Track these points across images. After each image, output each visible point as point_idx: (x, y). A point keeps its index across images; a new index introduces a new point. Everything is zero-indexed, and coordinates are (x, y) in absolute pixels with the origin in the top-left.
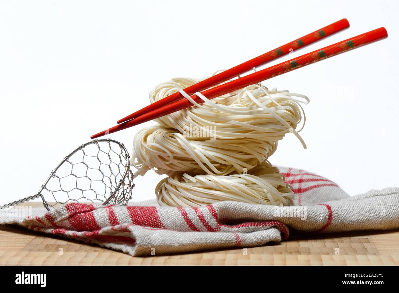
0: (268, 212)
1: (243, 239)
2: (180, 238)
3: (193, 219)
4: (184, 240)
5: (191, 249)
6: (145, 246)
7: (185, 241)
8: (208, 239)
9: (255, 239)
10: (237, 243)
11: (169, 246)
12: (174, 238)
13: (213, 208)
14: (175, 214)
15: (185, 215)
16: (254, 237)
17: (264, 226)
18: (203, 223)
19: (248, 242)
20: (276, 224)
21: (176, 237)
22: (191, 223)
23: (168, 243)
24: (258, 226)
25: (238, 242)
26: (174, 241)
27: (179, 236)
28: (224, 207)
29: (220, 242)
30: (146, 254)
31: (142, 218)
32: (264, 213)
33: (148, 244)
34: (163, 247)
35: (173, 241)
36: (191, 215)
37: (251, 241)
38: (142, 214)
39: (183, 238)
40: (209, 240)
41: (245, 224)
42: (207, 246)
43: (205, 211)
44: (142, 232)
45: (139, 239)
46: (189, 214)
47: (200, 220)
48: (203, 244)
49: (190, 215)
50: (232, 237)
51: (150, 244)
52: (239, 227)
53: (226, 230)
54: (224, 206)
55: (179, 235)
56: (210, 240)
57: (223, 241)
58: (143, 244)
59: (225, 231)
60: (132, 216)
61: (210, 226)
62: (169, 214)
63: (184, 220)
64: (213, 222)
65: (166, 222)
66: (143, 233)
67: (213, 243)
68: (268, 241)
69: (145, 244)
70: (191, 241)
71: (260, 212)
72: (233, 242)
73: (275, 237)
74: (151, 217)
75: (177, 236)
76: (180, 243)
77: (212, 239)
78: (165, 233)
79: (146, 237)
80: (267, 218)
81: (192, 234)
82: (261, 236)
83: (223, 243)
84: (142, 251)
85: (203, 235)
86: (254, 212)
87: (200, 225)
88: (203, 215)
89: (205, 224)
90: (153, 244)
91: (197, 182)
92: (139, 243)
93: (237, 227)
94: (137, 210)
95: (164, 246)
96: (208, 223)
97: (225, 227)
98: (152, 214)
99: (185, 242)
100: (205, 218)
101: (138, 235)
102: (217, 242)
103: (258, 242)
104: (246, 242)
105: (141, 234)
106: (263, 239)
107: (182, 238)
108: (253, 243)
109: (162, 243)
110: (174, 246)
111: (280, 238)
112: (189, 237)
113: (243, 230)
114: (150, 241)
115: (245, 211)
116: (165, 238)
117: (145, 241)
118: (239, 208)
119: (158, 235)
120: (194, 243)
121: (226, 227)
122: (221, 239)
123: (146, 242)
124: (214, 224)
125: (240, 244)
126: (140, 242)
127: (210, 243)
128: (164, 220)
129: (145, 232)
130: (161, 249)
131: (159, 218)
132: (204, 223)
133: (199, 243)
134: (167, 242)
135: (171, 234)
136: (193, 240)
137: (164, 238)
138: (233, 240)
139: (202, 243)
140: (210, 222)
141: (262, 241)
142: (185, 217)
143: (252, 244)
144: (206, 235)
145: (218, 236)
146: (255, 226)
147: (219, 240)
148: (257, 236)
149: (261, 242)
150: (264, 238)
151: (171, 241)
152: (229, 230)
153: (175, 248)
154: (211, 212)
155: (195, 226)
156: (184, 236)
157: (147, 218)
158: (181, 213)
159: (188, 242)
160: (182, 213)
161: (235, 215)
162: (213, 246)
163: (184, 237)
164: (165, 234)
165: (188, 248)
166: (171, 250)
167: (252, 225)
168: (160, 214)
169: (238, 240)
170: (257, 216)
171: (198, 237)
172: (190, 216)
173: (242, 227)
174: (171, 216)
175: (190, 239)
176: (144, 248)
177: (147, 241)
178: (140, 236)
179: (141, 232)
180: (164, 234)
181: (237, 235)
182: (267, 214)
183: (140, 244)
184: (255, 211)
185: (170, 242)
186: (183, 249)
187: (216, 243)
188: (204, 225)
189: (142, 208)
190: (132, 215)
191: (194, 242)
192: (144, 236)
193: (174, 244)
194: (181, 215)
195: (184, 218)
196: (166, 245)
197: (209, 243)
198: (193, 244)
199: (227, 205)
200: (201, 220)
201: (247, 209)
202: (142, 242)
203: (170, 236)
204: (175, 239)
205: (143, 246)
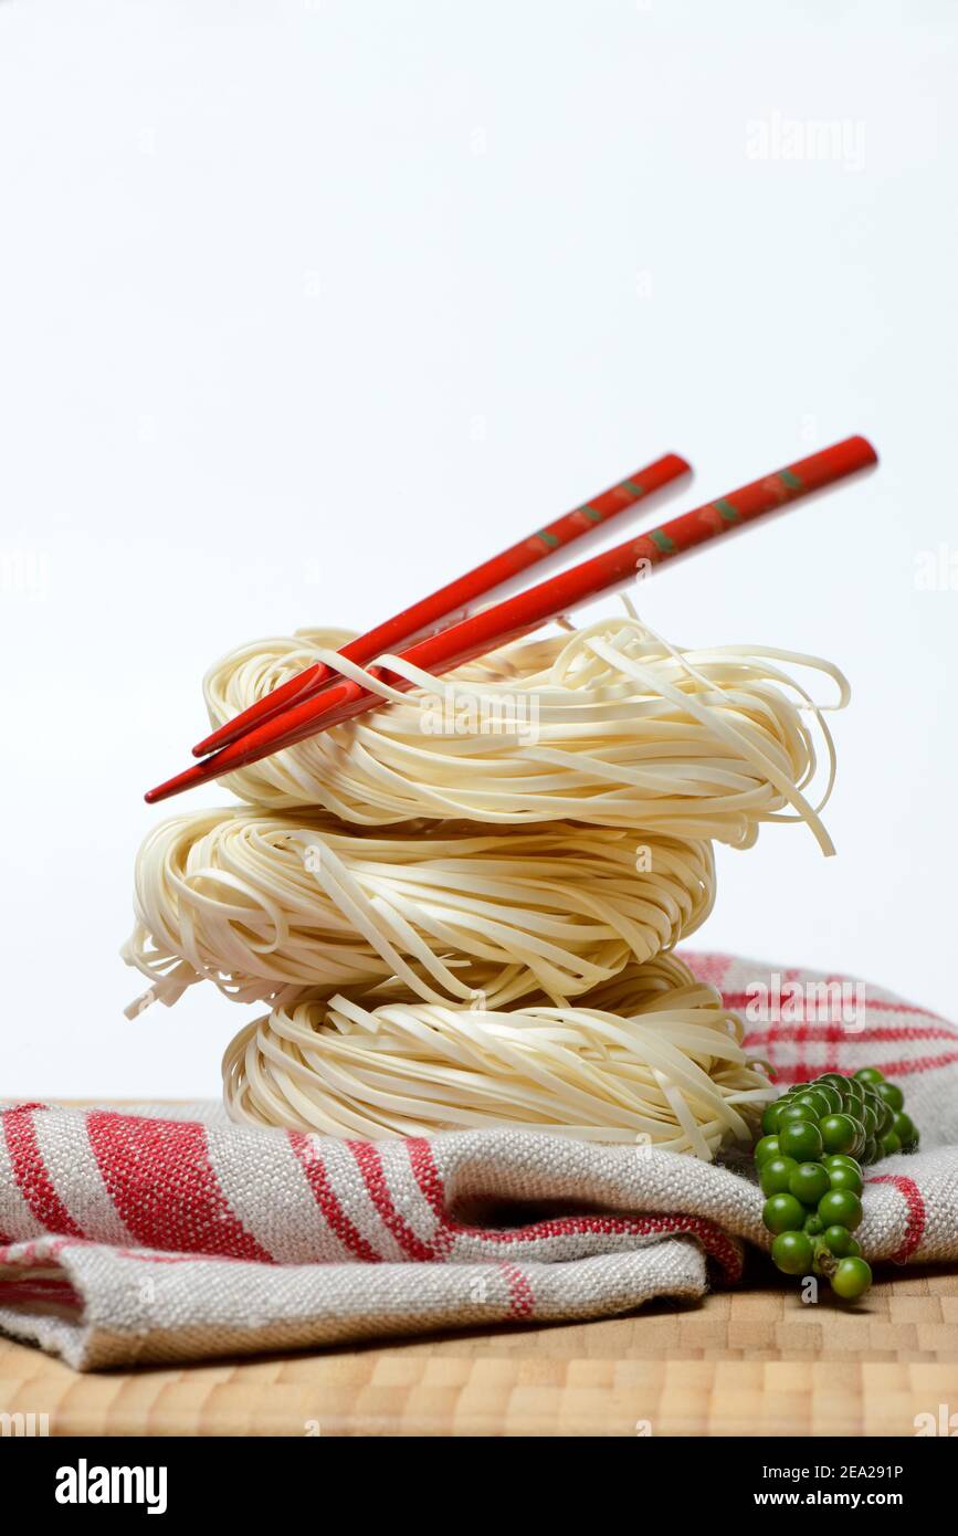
0: (662, 1182)
1: (543, 1292)
2: (271, 1295)
3: (346, 1193)
4: (288, 1303)
5: (319, 1337)
6: (122, 1332)
7: (292, 1306)
8: (391, 1296)
9: (593, 1288)
10: (517, 1310)
11: (222, 1327)
12: (246, 1295)
13: (430, 1159)
14: (278, 1166)
15: (316, 1173)
16: (590, 1279)
17: (636, 1232)
18: (385, 1217)
19: (563, 1304)
20: (689, 1227)
21: (254, 1289)
22: (335, 1211)
23: (219, 1317)
24: (612, 1235)
25: (518, 1305)
26: (244, 1309)
27: (271, 1285)
28: (478, 1156)
29: (443, 1308)
30: (132, 1361)
31: (145, 1171)
32: (645, 1188)
33: (133, 1322)
34: (200, 1332)
35: (241, 1307)
36: (339, 1176)
37: (576, 1299)
38: (146, 1155)
39: (284, 1294)
40: (395, 1298)
41: (558, 1224)
42: (389, 1325)
43: (397, 1165)
44: (112, 1272)
45: (98, 1300)
46: (332, 1172)
47: (372, 1204)
48: (370, 1318)
49: (337, 1179)
50: (498, 1286)
51: (142, 1323)
52: (533, 1239)
53: (474, 1249)
54: (479, 1151)
55: (271, 1281)
56: (398, 1300)
57: (456, 1302)
58: (112, 1324)
59: (470, 1258)
60: (105, 1162)
61: (409, 1231)
62: (255, 1165)
63: (311, 1194)
64: (423, 1219)
65: (241, 1195)
66: (117, 1277)
67: (413, 1311)
68: (650, 1297)
69: (121, 1321)
70: (317, 1307)
71: (627, 1181)
72: (498, 1306)
73: (677, 1282)
74: (179, 1171)
75: (258, 1285)
76: (270, 1315)
77: (410, 1293)
78: (208, 1277)
79: (129, 1293)
80: (654, 1205)
81: (325, 1278)
82: (618, 1276)
83: (455, 1311)
84: (112, 1349)
85: (371, 1278)
86: (602, 1178)
87: (369, 1224)
88: (388, 1183)
89: (390, 1220)
90: (158, 1323)
91: (382, 1032)
92: (98, 1319)
93: (522, 1239)
94: (127, 1137)
95: (202, 1328)
96: (400, 1219)
97: (474, 1236)
98: (184, 1156)
99: (291, 1311)
100: (393, 1195)
101: (93, 1287)
102: (431, 1305)
103: (608, 1300)
104: (554, 1303)
105: (108, 1283)
106: (627, 1290)
107: (280, 1293)
108: (586, 1305)
109: (197, 1315)
110: (246, 1326)
111: (700, 1285)
112: (309, 1290)
113: (548, 1249)
114: (144, 1311)
115: (565, 1175)
116: (209, 1295)
117: (124, 1310)
118: (540, 1161)
119: (178, 1284)
120: (332, 1316)
121: (477, 1238)
122: (445, 1296)
123: (127, 1313)
124: (423, 1225)
125: (529, 1310)
126: (102, 1316)
127: (400, 1312)
128: (231, 1184)
129: (127, 1272)
130: (191, 1341)
131: (214, 1179)
132: (386, 1214)
133: (352, 1314)
134: (215, 1314)
135: (236, 1278)
136: (328, 1299)
137: (204, 1298)
138: (500, 1296)
139: (364, 1312)
140: (411, 1215)
141: (625, 1296)
142: (317, 1183)
143: (581, 1310)
144: (383, 1279)
145: (434, 1282)
146: (601, 1233)
147: (437, 1298)
148: (603, 1276)
149: (620, 1300)
150: (633, 1284)
151: (233, 1309)
152: (487, 1252)
153: (252, 1335)
154: (417, 1175)
155: (351, 1223)
156: (289, 1286)
157: (163, 1173)
158: (300, 1165)
159: (303, 1311)
160: (304, 1166)
161: (523, 1188)
162: (412, 1322)
163: (289, 1290)
164: (209, 1281)
165: (305, 1334)
166: (234, 1342)
167: (589, 1228)
168: (219, 1160)
169: (523, 1294)
170: (613, 1197)
171: (351, 1286)
172: (336, 1183)
173: (547, 1236)
174: (260, 1171)
175: (314, 1298)
176: (117, 1337)
177: (131, 1309)
178: (103, 1291)
179: (107, 1273)
180: (204, 1279)
181: (517, 1274)
182: (654, 1191)
183: (101, 1323)
184: (609, 1175)
185: (228, 1314)
186: (284, 1337)
187: (424, 1311)
188: (389, 1226)
189: (148, 1129)
190: (103, 1159)
191: (331, 1309)
192: (120, 1288)
193: (245, 1322)
194: (300, 1171)
195: (314, 1188)
196: (212, 1326)
197: (395, 1312)
198: (325, 1319)
199: (493, 1146)
200: (378, 1201)
201: (575, 1169)
202: (111, 1315)
203: (228, 1287)
204: (250, 1297)
205: (114, 1330)
